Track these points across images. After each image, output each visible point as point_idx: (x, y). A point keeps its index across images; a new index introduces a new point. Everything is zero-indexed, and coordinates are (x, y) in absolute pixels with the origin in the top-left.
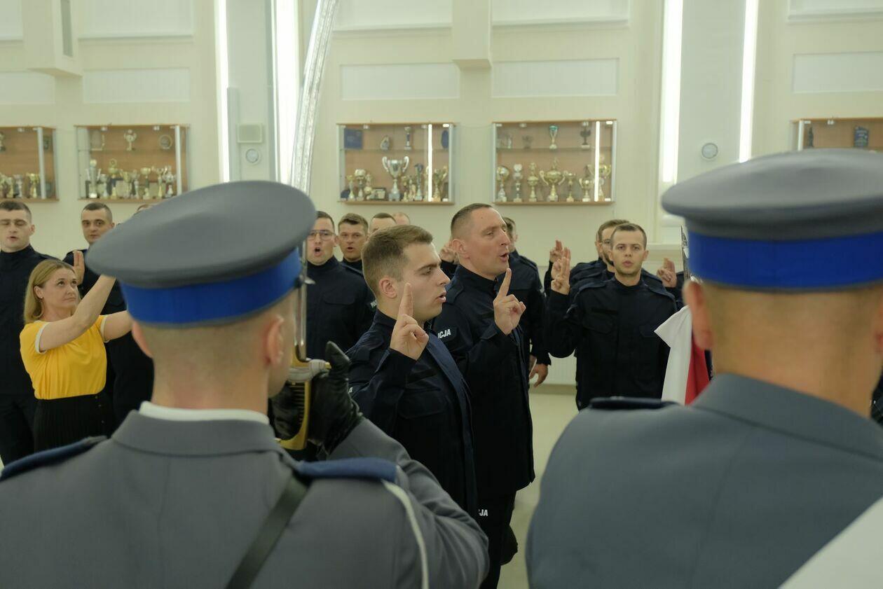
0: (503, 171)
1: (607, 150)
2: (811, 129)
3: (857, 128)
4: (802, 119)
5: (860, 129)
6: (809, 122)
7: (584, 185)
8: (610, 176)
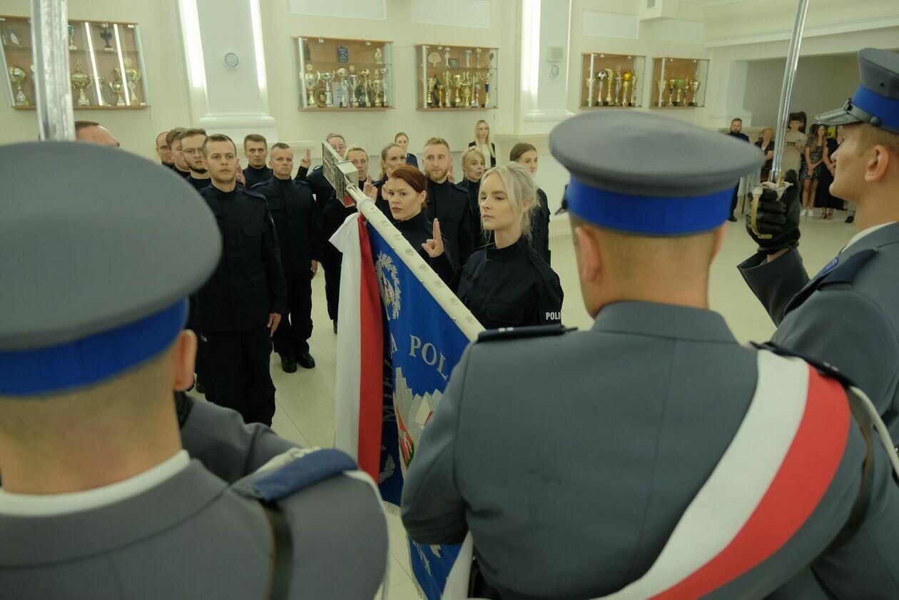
0: (18, 72)
1: (133, 54)
2: (307, 44)
3: (339, 47)
4: (301, 37)
5: (341, 48)
6: (306, 40)
7: (115, 89)
8: (141, 80)
